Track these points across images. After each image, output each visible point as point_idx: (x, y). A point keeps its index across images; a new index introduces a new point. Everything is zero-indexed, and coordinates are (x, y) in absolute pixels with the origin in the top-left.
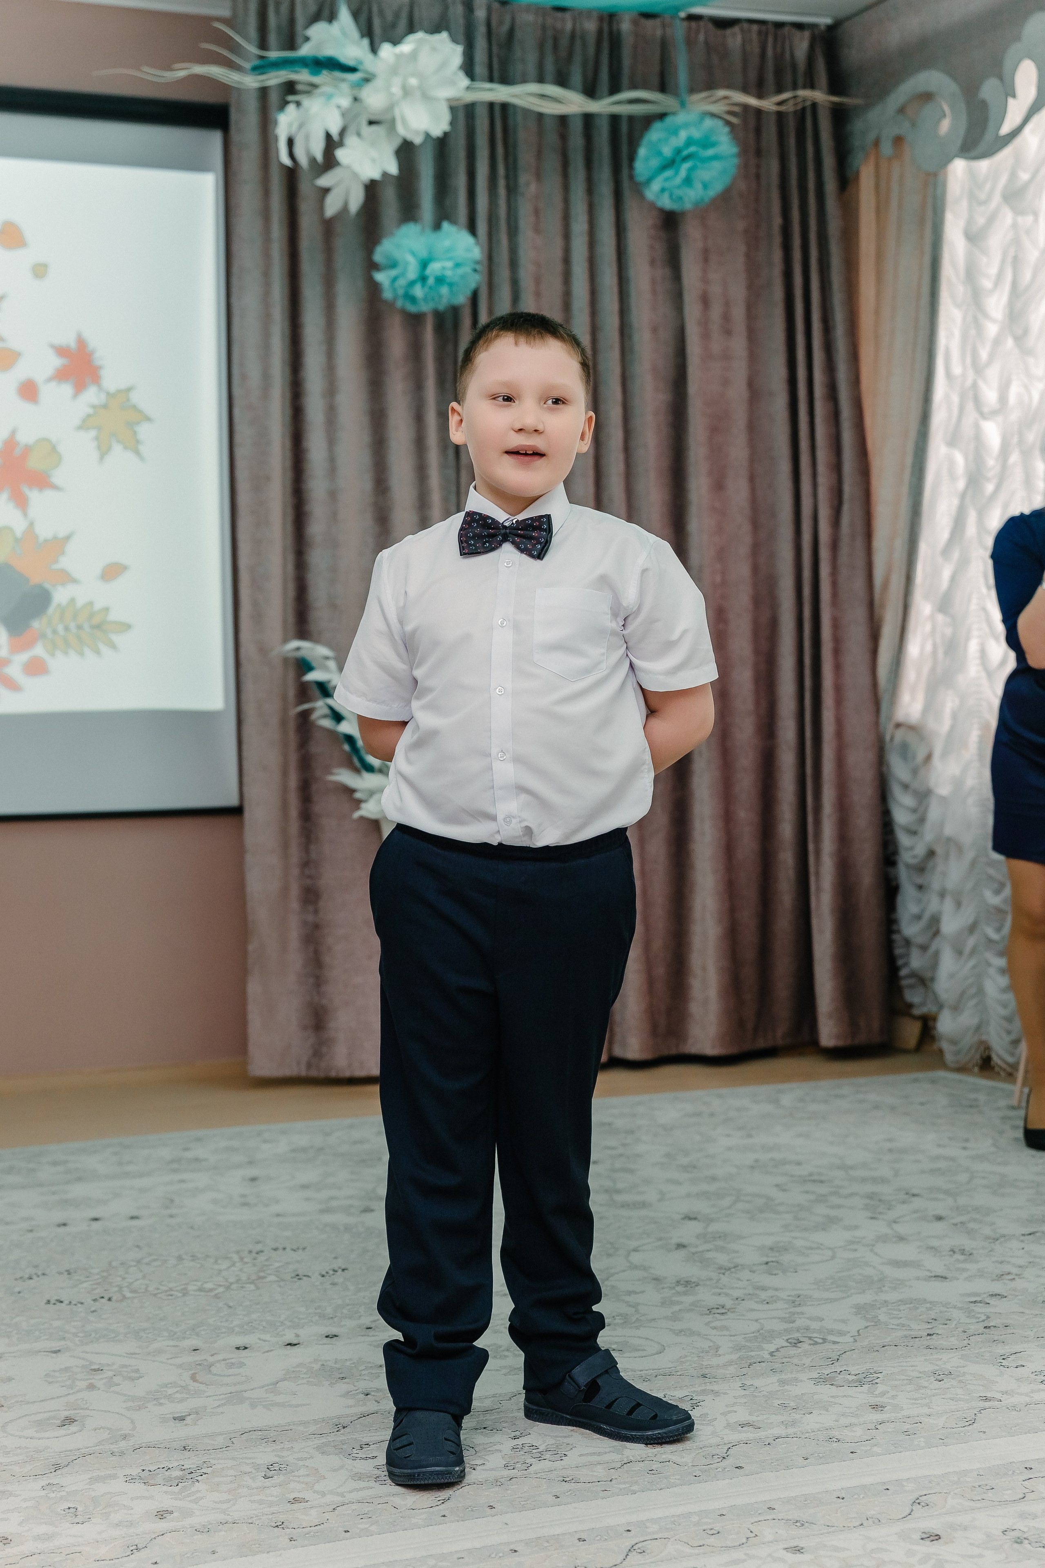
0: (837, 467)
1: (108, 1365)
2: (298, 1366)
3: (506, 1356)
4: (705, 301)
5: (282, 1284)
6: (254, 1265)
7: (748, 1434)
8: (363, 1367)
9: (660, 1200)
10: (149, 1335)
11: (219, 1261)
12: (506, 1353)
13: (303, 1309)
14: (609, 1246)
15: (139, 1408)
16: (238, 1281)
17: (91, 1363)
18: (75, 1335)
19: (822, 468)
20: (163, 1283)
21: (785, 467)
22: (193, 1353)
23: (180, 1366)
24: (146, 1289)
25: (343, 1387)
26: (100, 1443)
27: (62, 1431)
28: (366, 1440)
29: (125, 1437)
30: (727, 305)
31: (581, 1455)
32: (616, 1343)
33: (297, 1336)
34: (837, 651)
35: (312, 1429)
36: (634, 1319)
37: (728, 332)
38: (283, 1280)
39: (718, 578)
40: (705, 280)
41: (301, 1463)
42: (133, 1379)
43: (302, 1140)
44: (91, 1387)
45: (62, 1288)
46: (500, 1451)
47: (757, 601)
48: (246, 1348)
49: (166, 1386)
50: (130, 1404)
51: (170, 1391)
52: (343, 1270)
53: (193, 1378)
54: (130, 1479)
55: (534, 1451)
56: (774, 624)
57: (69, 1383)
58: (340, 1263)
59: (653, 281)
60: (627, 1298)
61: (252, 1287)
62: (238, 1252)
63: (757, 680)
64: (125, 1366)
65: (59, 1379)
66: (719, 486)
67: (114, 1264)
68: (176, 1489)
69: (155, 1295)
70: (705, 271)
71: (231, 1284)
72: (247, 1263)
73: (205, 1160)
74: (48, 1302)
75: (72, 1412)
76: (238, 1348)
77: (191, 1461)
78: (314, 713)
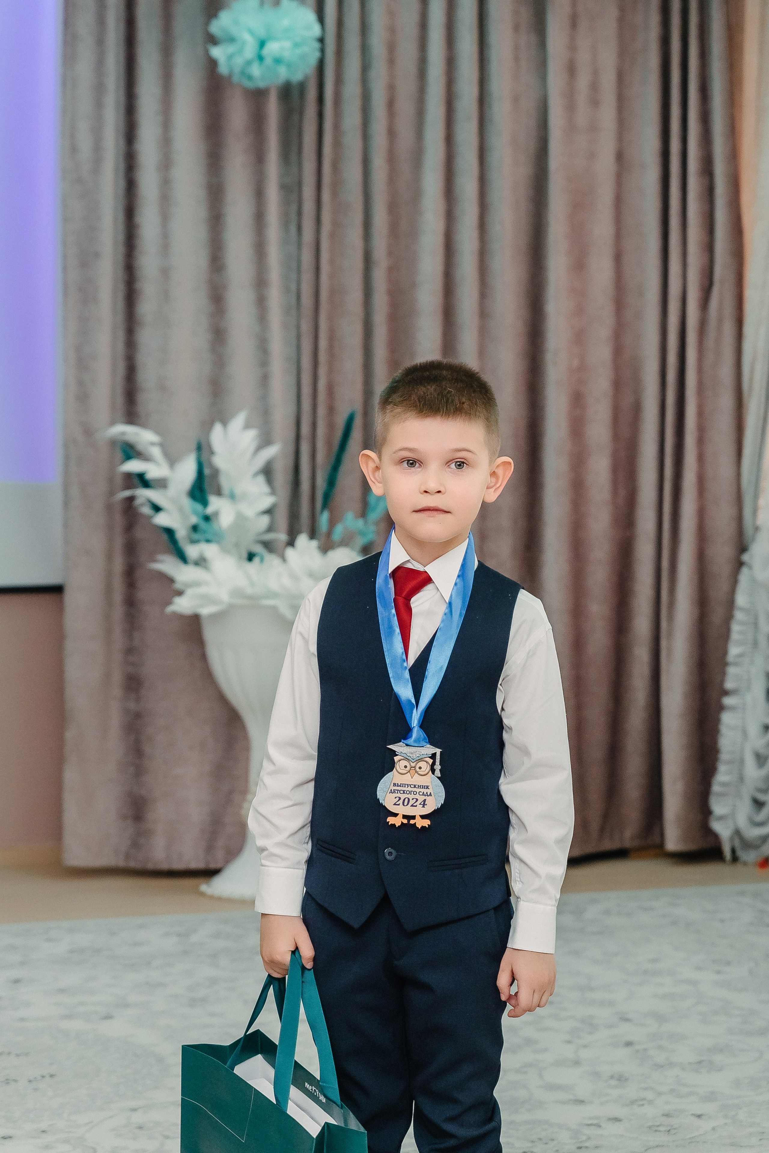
0: (709, 247)
4: (571, 69)
19: (693, 247)
21: (652, 244)
30: (596, 73)
34: (701, 441)
37: (595, 103)
39: (576, 363)
40: (572, 47)
47: (617, 385)
56: (637, 409)
59: (516, 48)
63: (615, 469)
66: (579, 263)
70: (572, 39)
78: (138, 502)
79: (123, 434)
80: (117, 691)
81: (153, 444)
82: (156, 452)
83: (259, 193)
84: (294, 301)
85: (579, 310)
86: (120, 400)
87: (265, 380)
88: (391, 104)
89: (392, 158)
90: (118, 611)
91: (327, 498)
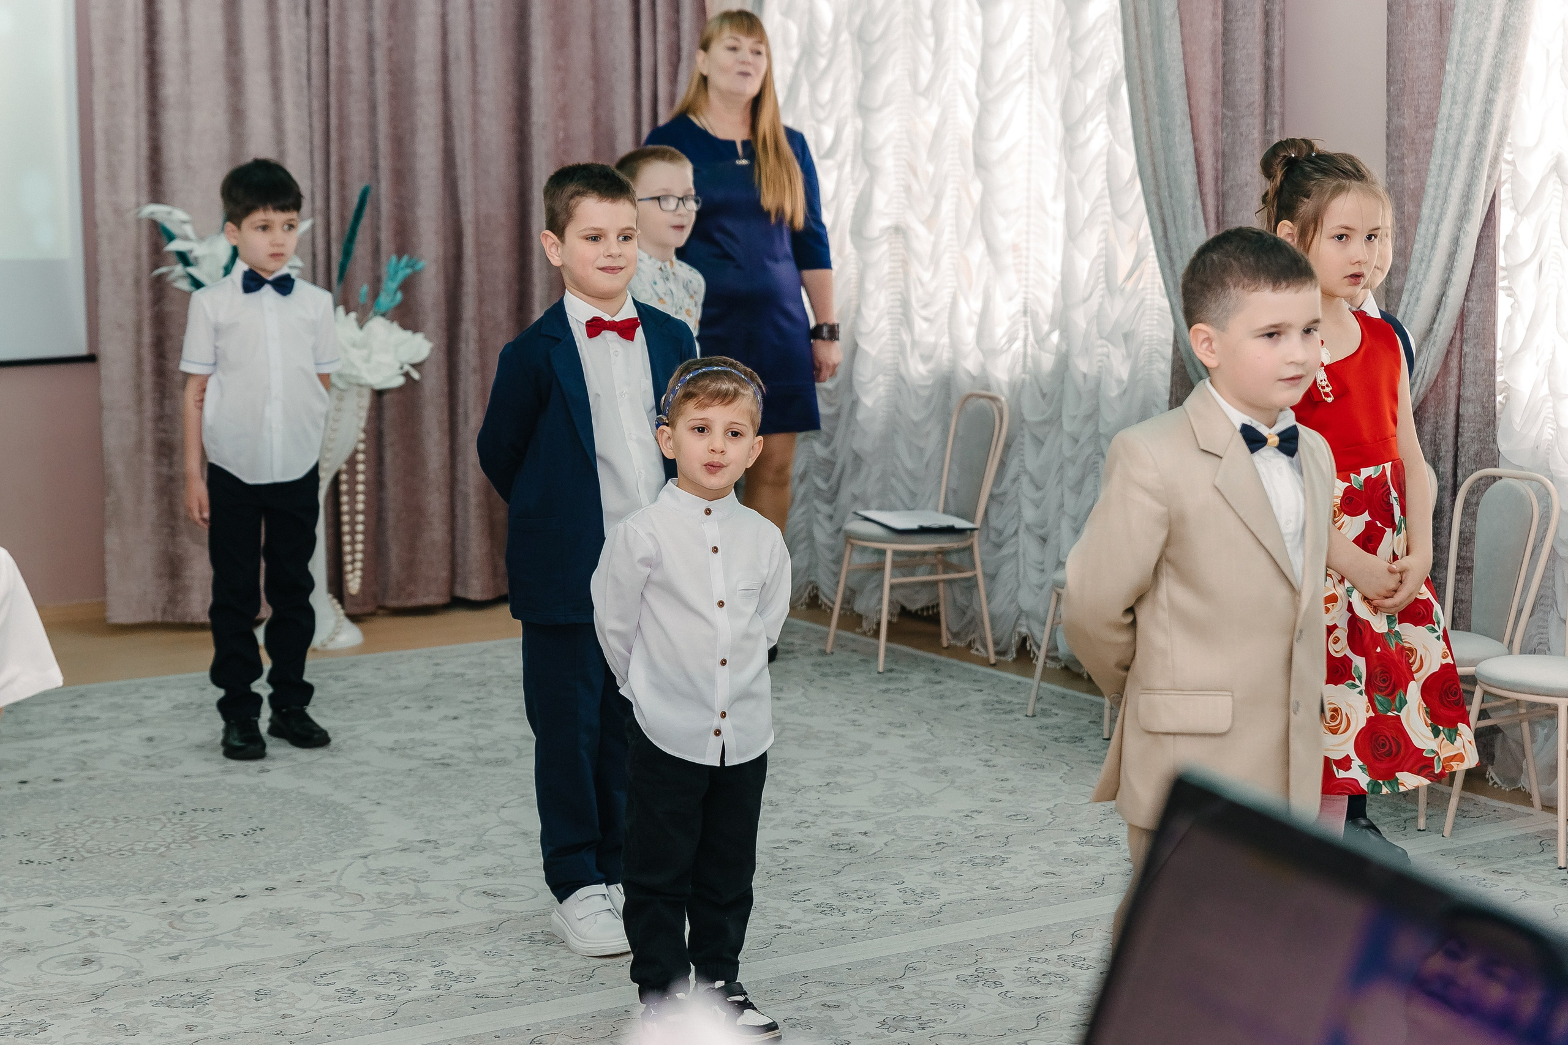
0: (677, 25)
1: (99, 916)
2: (251, 914)
3: (415, 903)
5: (213, 843)
6: (183, 826)
8: (303, 915)
9: (518, 757)
10: (120, 890)
11: (151, 823)
12: (415, 901)
13: (239, 866)
14: (481, 803)
15: (139, 950)
16: (174, 841)
17: (84, 915)
18: (58, 891)
19: (661, 26)
20: (112, 844)
21: (625, 22)
22: (163, 905)
23: (157, 916)
24: (99, 849)
25: (293, 931)
26: (120, 978)
27: (86, 970)
28: (323, 971)
29: (137, 973)
31: (486, 978)
32: (500, 890)
33: (242, 889)
35: (280, 963)
36: (511, 869)
38: (213, 840)
41: (280, 989)
42: (123, 928)
43: (182, 696)
44: (92, 934)
45: (25, 849)
46: (427, 976)
48: (204, 900)
49: (152, 932)
50: (130, 948)
51: (157, 937)
52: (261, 829)
53: (171, 925)
54: (156, 1005)
55: (451, 976)
57: (72, 931)
58: (255, 823)
60: (503, 851)
61: (188, 846)
62: (164, 814)
64: (111, 917)
65: (64, 928)
66: (561, 42)
67: (61, 826)
68: (193, 1010)
69: (109, 854)
71: (170, 843)
72: (175, 824)
73: (97, 718)
74: (21, 863)
75: (87, 954)
76: (197, 900)
77: (197, 991)
78: (171, 277)
79: (152, 213)
80: (149, 458)
81: (184, 222)
82: (188, 229)
84: (304, 82)
85: (563, 86)
86: (144, 178)
90: (148, 382)
91: (343, 268)
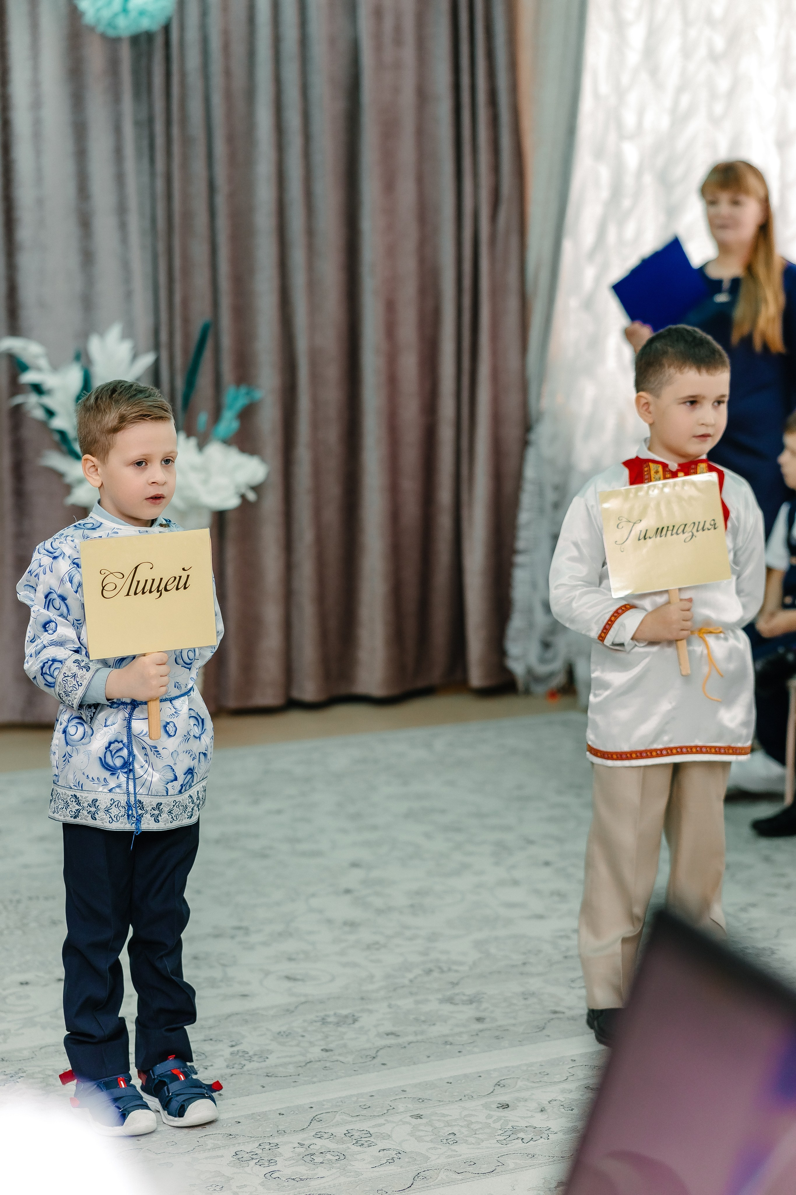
0: (497, 167)
4: (378, 15)
5: (43, 929)
6: (18, 913)
7: (391, 1041)
9: (332, 849)
12: (221, 984)
30: (398, 17)
32: (300, 974)
36: (313, 955)
37: (399, 43)
38: (43, 926)
39: (389, 274)
47: (422, 290)
48: (28, 983)
56: (437, 312)
60: (307, 937)
61: (20, 932)
63: (422, 364)
66: (389, 186)
76: (21, 983)
78: (27, 406)
79: (10, 346)
81: (38, 354)
82: (41, 361)
83: (118, 130)
84: (150, 224)
85: (390, 227)
87: (128, 295)
88: (226, 47)
89: (228, 95)
91: (186, 398)
